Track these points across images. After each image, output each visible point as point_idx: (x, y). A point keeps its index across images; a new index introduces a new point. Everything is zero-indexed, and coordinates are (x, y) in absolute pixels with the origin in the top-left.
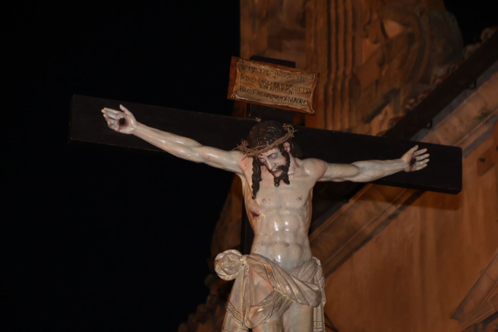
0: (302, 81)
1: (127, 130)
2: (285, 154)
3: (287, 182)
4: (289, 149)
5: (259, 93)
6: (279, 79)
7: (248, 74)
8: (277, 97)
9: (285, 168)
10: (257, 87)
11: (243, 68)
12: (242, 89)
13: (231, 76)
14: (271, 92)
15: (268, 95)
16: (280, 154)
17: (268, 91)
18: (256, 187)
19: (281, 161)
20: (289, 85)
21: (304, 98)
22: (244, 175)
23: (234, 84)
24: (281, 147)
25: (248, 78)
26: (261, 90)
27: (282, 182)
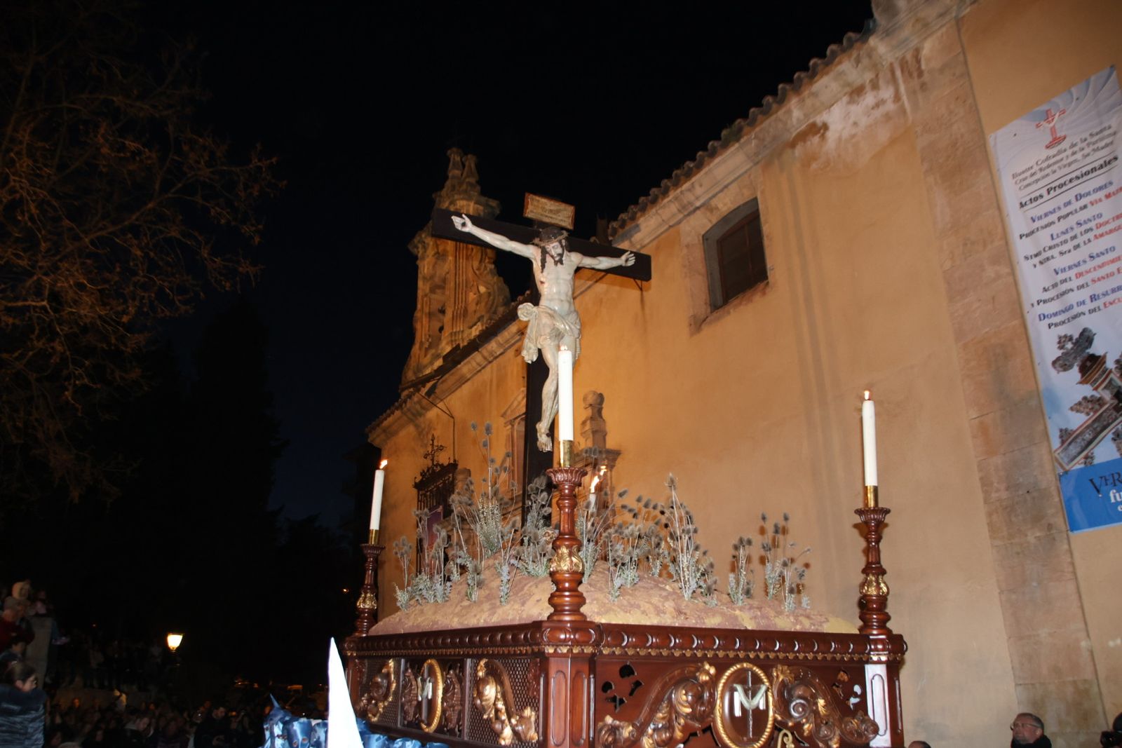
0: (565, 210)
1: (466, 230)
2: (562, 246)
3: (562, 263)
4: (564, 244)
5: (542, 215)
6: (552, 208)
7: (535, 203)
8: (551, 218)
9: (561, 255)
10: (540, 211)
11: (533, 199)
12: (532, 211)
13: (525, 204)
14: (549, 215)
15: (546, 216)
16: (559, 246)
17: (547, 214)
18: (543, 266)
19: (559, 250)
20: (558, 212)
21: (566, 220)
22: (535, 259)
23: (527, 208)
24: (560, 242)
25: (535, 206)
26: (543, 213)
27: (559, 264)
